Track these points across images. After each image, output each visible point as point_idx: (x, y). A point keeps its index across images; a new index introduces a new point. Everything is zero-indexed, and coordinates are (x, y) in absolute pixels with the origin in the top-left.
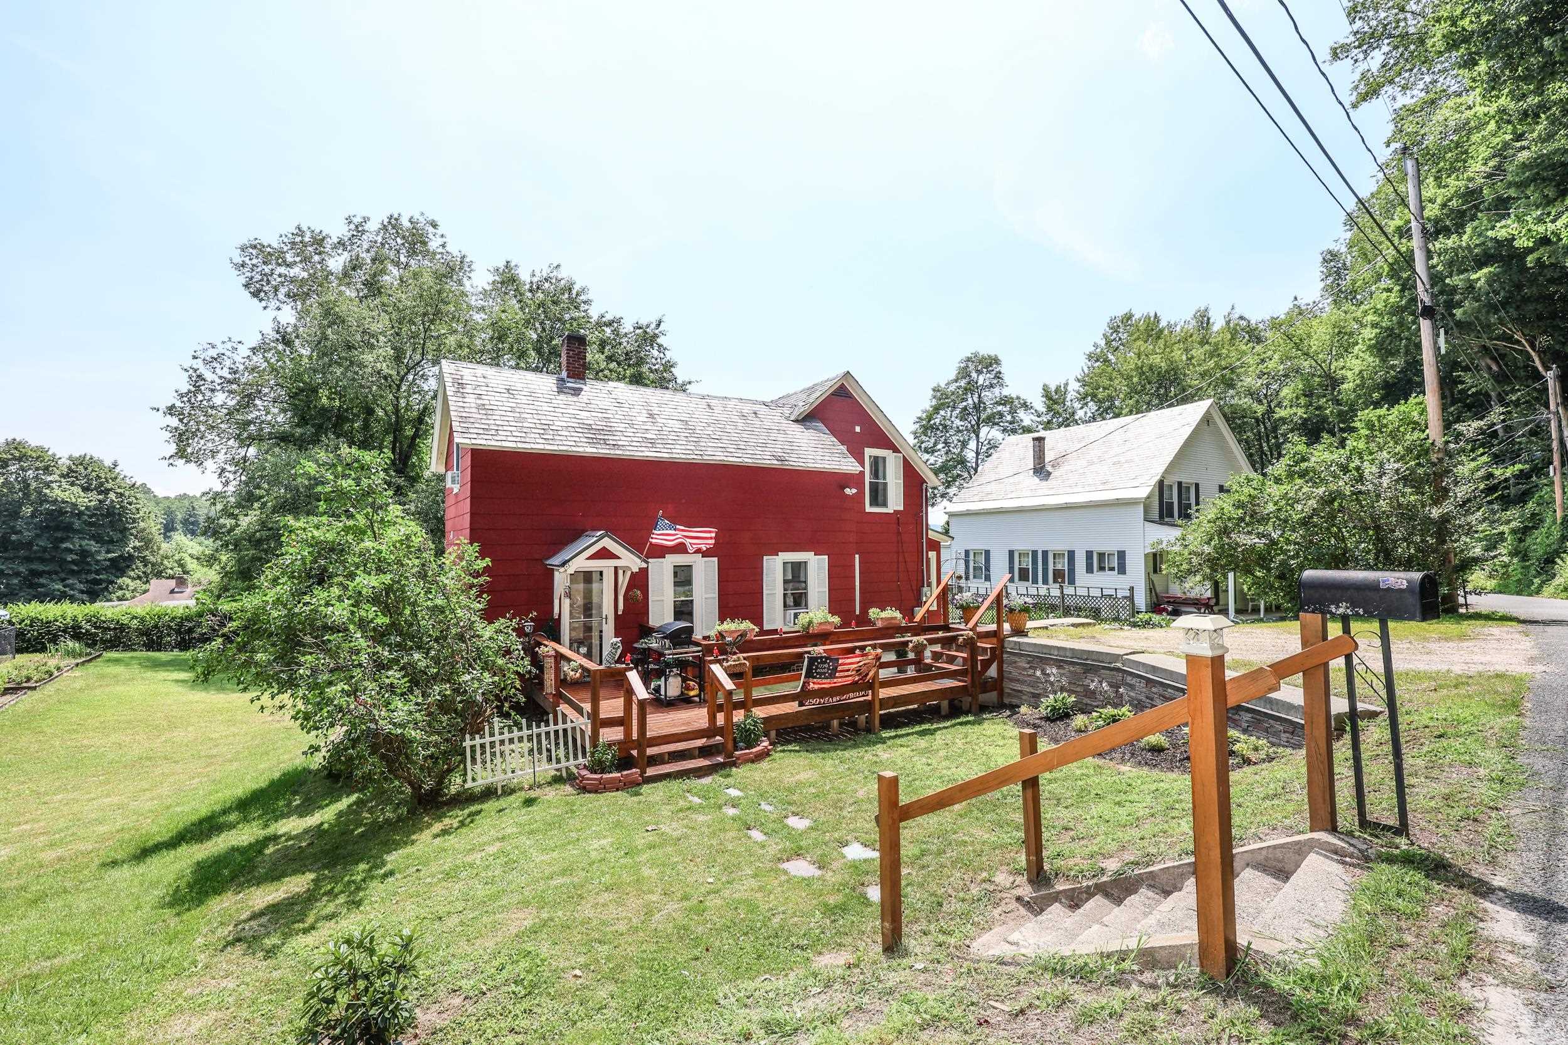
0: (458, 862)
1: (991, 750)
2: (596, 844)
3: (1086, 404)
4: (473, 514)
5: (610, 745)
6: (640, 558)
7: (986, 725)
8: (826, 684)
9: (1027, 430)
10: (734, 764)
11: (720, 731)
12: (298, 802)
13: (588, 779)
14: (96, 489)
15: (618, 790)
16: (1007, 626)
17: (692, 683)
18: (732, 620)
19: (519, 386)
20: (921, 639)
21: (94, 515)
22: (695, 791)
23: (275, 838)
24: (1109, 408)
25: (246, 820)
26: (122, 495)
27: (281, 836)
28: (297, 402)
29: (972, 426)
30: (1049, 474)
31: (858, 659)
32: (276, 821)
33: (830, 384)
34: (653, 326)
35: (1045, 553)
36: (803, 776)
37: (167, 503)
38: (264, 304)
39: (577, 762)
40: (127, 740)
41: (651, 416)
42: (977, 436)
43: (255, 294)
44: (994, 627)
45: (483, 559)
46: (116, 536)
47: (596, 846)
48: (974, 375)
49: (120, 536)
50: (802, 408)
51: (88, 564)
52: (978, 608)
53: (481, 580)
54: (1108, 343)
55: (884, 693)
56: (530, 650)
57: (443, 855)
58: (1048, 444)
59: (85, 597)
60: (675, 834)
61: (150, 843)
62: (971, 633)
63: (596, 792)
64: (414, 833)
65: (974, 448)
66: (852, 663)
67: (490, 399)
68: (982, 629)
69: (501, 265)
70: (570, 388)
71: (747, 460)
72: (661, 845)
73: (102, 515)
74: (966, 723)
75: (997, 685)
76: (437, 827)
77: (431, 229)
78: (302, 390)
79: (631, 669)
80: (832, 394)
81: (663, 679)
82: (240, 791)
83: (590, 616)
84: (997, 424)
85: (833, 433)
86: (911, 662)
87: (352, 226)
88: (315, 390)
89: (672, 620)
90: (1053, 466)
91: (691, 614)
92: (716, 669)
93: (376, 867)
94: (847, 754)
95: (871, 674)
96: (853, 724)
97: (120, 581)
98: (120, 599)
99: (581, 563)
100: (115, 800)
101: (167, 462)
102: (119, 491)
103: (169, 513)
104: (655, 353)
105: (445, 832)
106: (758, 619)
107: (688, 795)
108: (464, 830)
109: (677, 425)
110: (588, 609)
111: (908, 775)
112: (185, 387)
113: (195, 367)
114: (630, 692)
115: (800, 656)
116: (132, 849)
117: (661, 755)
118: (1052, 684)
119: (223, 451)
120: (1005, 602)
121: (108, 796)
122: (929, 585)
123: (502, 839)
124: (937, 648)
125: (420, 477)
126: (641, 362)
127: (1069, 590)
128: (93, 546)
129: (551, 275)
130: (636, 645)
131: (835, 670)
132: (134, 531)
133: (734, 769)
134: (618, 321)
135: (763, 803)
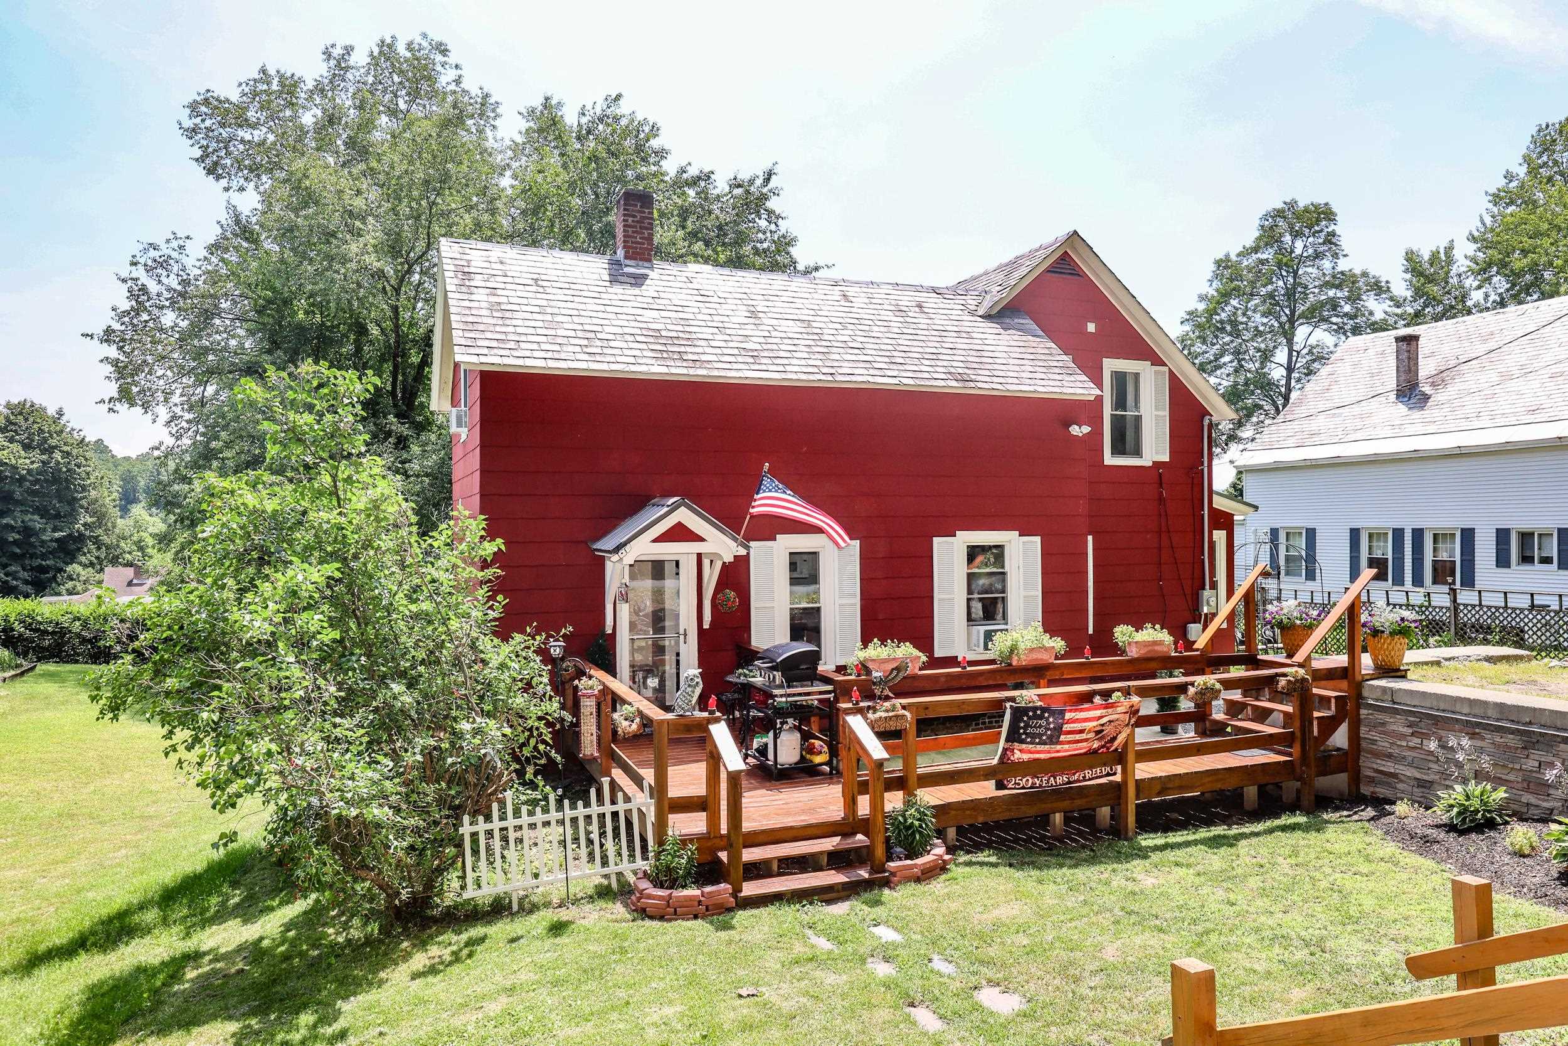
0: (441, 1026)
1: (1348, 882)
2: (655, 1014)
3: (1489, 279)
4: (485, 471)
5: (684, 841)
6: (735, 540)
7: (1331, 832)
8: (1043, 752)
9: (1378, 327)
10: (886, 883)
11: (864, 826)
12: (237, 900)
13: (650, 897)
14: (39, 446)
15: (696, 917)
16: (1366, 661)
17: (817, 743)
18: (883, 642)
19: (552, 274)
20: (1209, 679)
21: (37, 481)
22: (820, 926)
23: (194, 957)
24: (1532, 284)
25: (165, 922)
26: (68, 454)
27: (205, 954)
28: (266, 320)
29: (1281, 325)
30: (1426, 398)
31: (1098, 713)
32: (203, 928)
33: (1042, 254)
34: (759, 182)
35: (1418, 534)
36: (1006, 912)
37: (126, 466)
38: (224, 182)
39: (634, 866)
40: (49, 787)
41: (753, 314)
42: (1290, 342)
43: (211, 171)
44: (1342, 660)
45: (493, 540)
46: (64, 508)
47: (655, 1018)
48: (1287, 238)
49: (67, 508)
50: (995, 296)
51: (32, 545)
52: (1310, 628)
53: (489, 573)
54: (1533, 171)
55: (1144, 770)
56: (563, 686)
57: (419, 1011)
58: (1425, 346)
59: (29, 589)
60: (787, 1006)
61: (42, 948)
62: (1301, 672)
63: (661, 918)
64: (385, 967)
65: (1284, 361)
66: (1088, 718)
67: (510, 296)
68: (1321, 663)
69: (537, 102)
70: (630, 275)
71: (907, 381)
72: (760, 1026)
73: (46, 481)
74: (1293, 828)
75: (1349, 760)
76: (419, 960)
77: (439, 58)
78: (269, 302)
79: (717, 720)
80: (1047, 271)
81: (771, 734)
82: (168, 875)
83: (662, 630)
84: (1326, 320)
85: (1050, 333)
86: (1186, 717)
87: (333, 63)
88: (287, 302)
89: (786, 639)
90: (1433, 384)
91: (817, 630)
92: (857, 724)
93: (323, 1020)
94: (1082, 874)
95: (1121, 738)
96: (1088, 818)
97: (69, 569)
98: (70, 593)
99: (644, 548)
100: (19, 874)
101: (106, 406)
102: (66, 448)
103: (128, 480)
104: (763, 223)
105: (432, 970)
106: (925, 642)
107: (809, 932)
108: (456, 969)
109: (793, 328)
110: (658, 619)
111: (1194, 922)
112: (125, 305)
113: (134, 275)
114: (715, 759)
115: (999, 704)
116: (17, 954)
117: (767, 862)
118: (1460, 765)
119: (178, 392)
120: (1364, 618)
121: (13, 867)
122: (1214, 586)
123: (511, 991)
124: (1236, 695)
125: (430, 424)
126: (741, 239)
127: (1466, 597)
128: (36, 522)
129: (608, 112)
130: (730, 678)
131: (1059, 730)
132: (84, 502)
133: (886, 891)
134: (708, 177)
135: (935, 957)
